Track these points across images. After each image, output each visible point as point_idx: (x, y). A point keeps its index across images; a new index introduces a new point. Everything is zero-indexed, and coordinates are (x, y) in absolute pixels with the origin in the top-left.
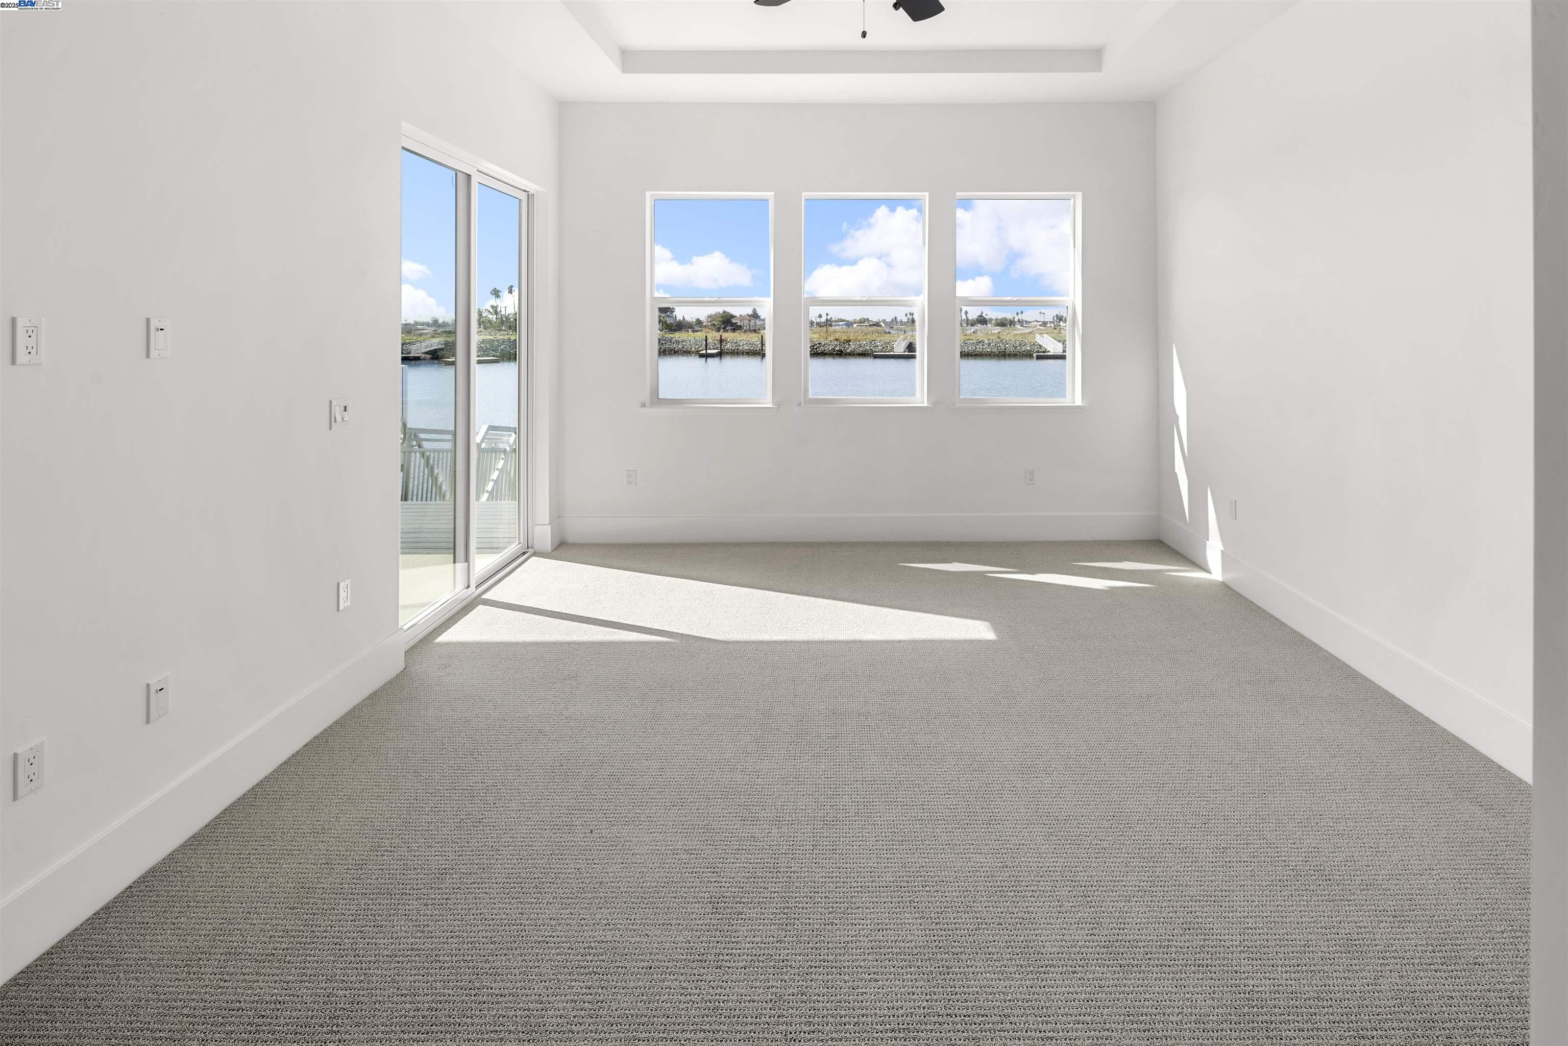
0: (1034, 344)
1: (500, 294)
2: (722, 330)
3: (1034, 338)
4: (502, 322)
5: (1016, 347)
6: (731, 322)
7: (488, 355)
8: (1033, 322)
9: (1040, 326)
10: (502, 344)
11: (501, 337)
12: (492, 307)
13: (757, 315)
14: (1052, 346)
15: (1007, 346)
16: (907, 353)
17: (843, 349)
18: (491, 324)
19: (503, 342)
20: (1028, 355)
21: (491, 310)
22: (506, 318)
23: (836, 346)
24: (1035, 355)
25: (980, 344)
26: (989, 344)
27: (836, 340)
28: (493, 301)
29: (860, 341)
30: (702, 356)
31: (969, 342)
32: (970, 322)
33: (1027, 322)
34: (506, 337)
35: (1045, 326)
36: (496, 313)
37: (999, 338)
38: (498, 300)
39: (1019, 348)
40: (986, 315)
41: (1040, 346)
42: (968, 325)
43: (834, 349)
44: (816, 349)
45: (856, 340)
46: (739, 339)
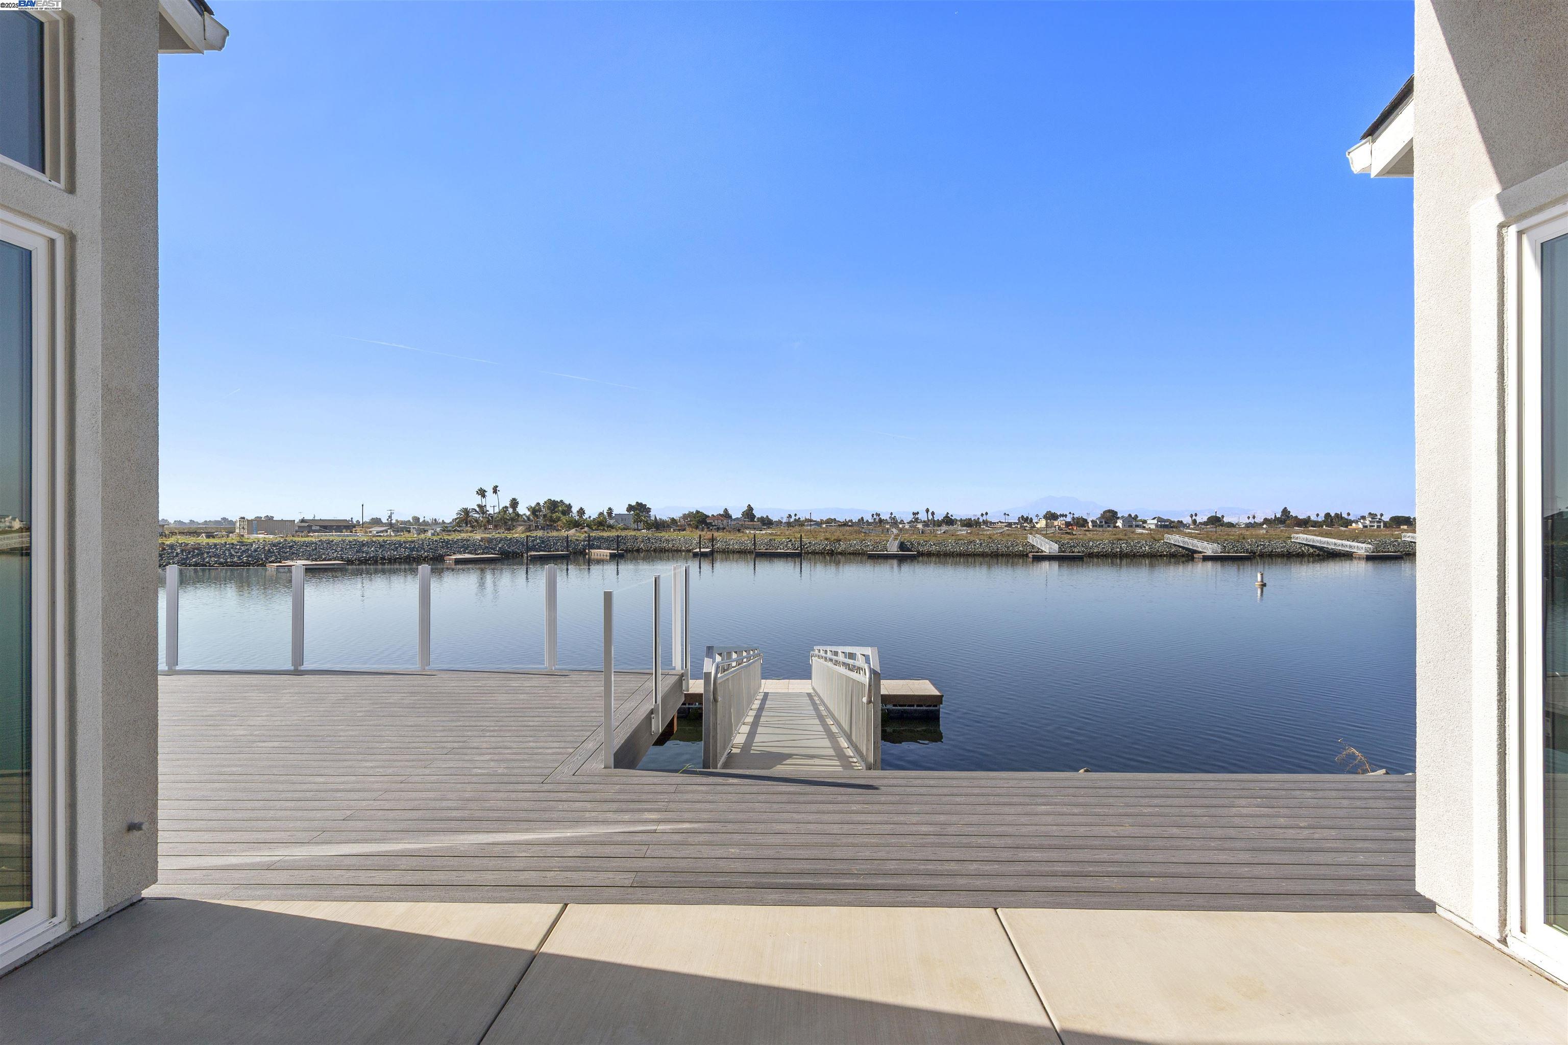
0: (1026, 544)
1: (486, 494)
2: (706, 530)
3: (1026, 538)
4: (489, 522)
5: (1008, 548)
6: (706, 521)
7: (486, 553)
8: (998, 523)
9: (1005, 526)
10: (499, 542)
11: (498, 535)
12: (479, 506)
13: (729, 514)
14: (1048, 546)
15: (1000, 546)
16: (900, 554)
17: (833, 549)
18: (478, 523)
19: (501, 540)
20: (1023, 556)
21: (478, 509)
22: (492, 517)
23: (827, 545)
24: (1030, 555)
25: (972, 544)
26: (981, 544)
27: (827, 539)
28: (478, 500)
29: (850, 540)
30: (695, 555)
31: (960, 542)
32: (937, 523)
33: (991, 523)
34: (503, 536)
35: (1011, 527)
36: (483, 513)
37: (991, 538)
38: (484, 500)
39: (1011, 548)
40: (952, 516)
41: (1033, 546)
42: (935, 525)
43: (824, 548)
44: (807, 548)
45: (845, 539)
46: (729, 538)
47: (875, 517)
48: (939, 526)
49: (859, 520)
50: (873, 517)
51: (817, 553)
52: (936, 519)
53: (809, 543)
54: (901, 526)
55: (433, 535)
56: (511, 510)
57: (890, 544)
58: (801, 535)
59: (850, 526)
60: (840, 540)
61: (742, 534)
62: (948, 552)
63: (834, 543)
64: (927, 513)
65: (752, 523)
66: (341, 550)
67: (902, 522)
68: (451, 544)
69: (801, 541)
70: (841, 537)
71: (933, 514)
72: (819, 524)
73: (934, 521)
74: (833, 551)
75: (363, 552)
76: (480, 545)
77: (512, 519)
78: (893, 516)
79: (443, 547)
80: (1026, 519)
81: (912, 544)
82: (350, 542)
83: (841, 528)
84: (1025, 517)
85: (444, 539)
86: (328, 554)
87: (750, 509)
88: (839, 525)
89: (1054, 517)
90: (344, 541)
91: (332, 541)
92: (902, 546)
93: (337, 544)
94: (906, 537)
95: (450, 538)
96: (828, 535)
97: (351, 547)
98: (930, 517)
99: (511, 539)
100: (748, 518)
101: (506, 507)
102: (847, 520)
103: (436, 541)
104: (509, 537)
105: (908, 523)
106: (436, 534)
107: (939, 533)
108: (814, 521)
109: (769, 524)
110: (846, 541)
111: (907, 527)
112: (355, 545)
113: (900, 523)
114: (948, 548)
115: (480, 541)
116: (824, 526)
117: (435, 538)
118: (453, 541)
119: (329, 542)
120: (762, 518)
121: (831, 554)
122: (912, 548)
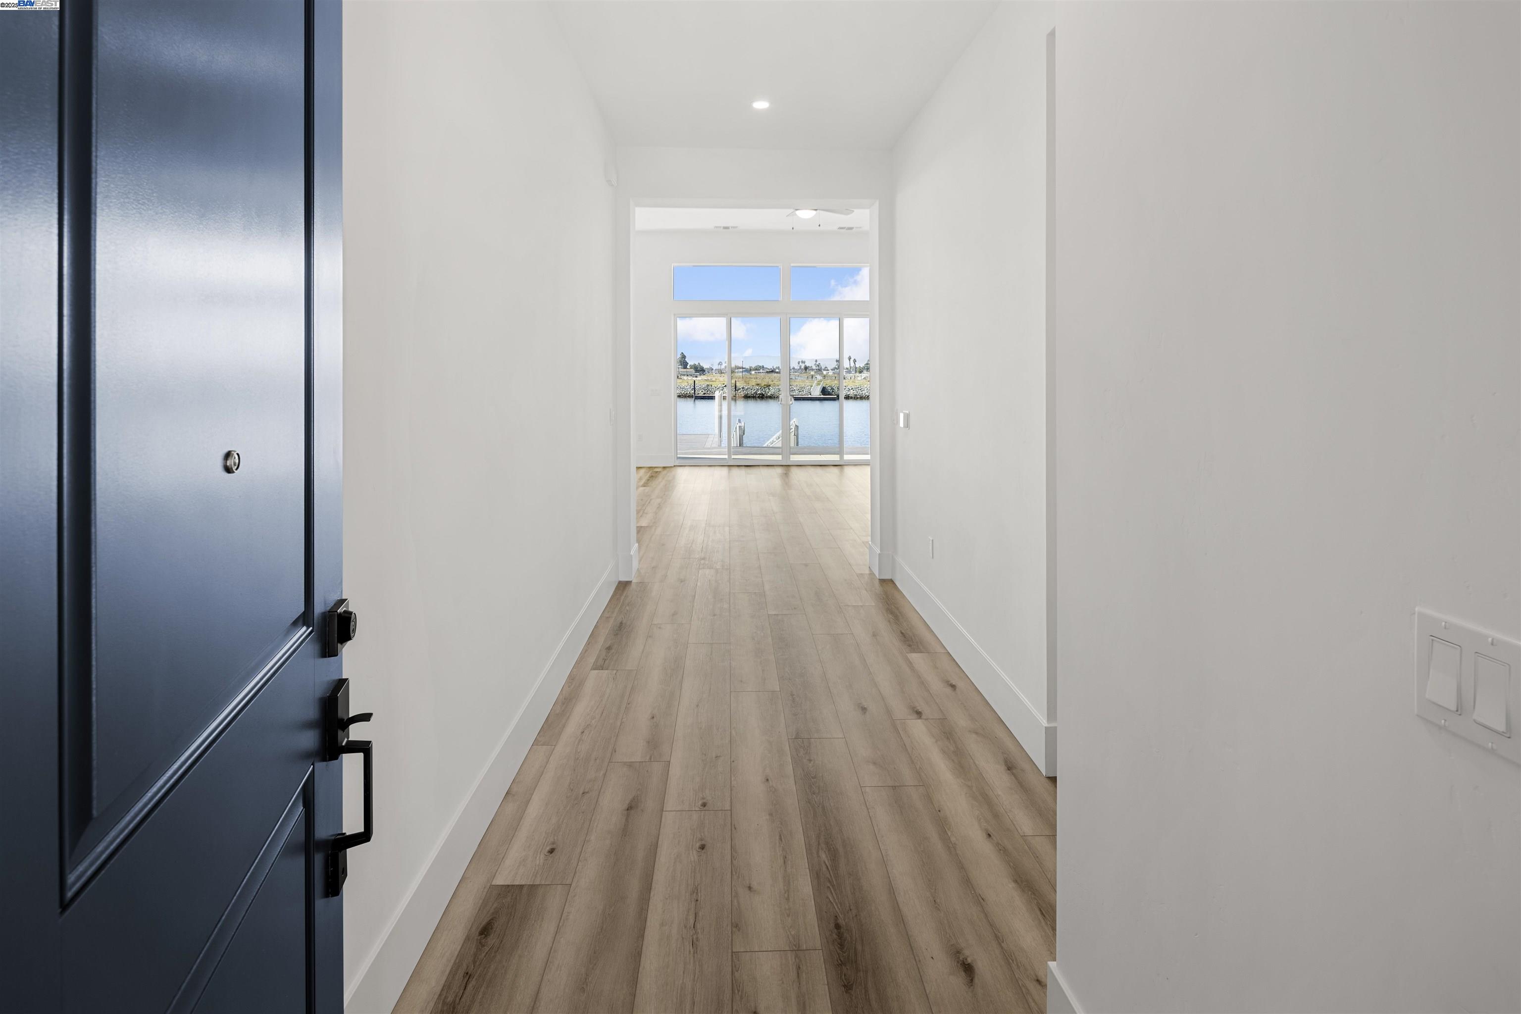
47: (800, 363)
48: (861, 372)
50: (799, 364)
51: (749, 397)
52: (857, 366)
53: (743, 388)
54: (825, 373)
57: (813, 389)
58: (736, 381)
59: (777, 373)
60: (770, 386)
61: (681, 381)
62: (864, 396)
63: (765, 388)
64: (850, 360)
65: (685, 370)
67: (826, 369)
69: (736, 386)
70: (770, 383)
71: (855, 361)
72: (749, 371)
73: (856, 368)
74: (763, 395)
78: (817, 363)
81: (832, 389)
83: (770, 375)
87: (684, 357)
88: (767, 372)
92: (824, 391)
94: (828, 383)
96: (759, 382)
98: (852, 364)
100: (681, 365)
102: (774, 367)
105: (832, 370)
107: (860, 379)
108: (745, 368)
109: (701, 371)
110: (774, 386)
111: (831, 373)
113: (824, 370)
114: (864, 392)
116: (753, 372)
120: (695, 365)
121: (761, 397)
122: (833, 391)
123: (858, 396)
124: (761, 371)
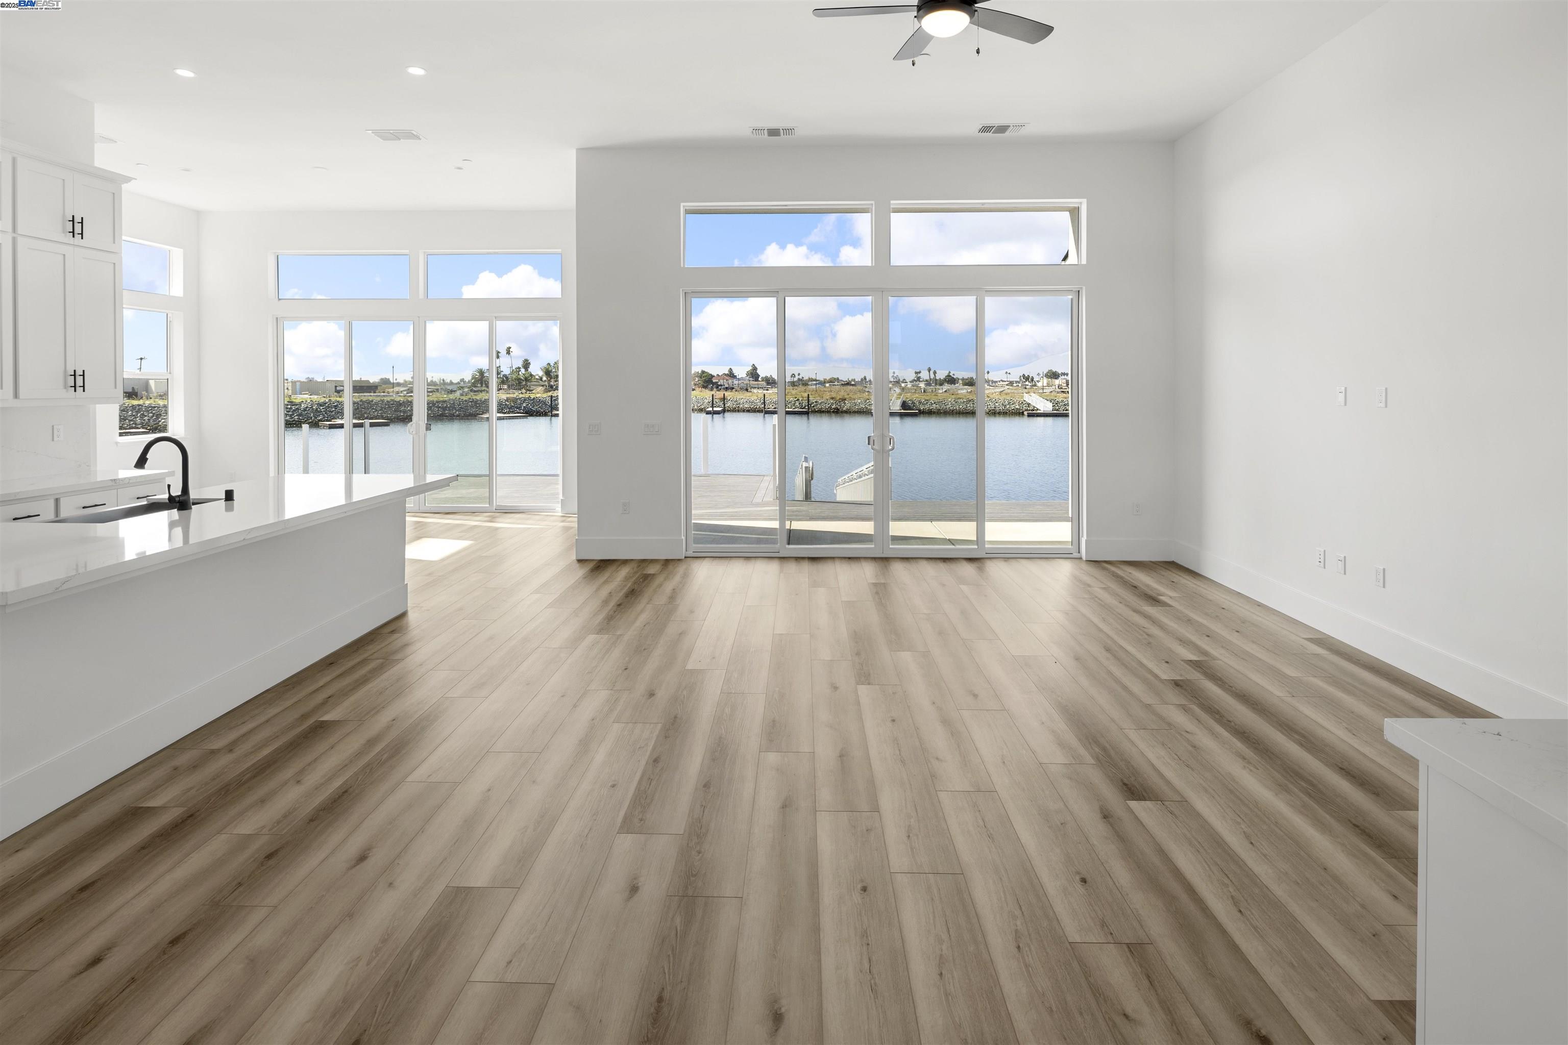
0: (1022, 403)
1: (500, 355)
2: (715, 389)
3: (1022, 397)
4: (503, 382)
5: (1005, 406)
6: (712, 381)
7: (510, 412)
8: (999, 381)
9: (1007, 385)
11: (521, 396)
12: (494, 367)
13: (733, 374)
14: (1043, 404)
15: (997, 404)
16: (902, 411)
17: (839, 407)
19: (525, 400)
20: (1019, 413)
21: (492, 370)
22: (509, 377)
23: (832, 404)
24: (1026, 413)
25: (971, 403)
27: (832, 398)
29: (854, 399)
30: (708, 413)
31: (959, 401)
32: (938, 382)
33: (993, 382)
35: (1012, 386)
36: (498, 373)
37: (988, 397)
38: (498, 361)
39: (1008, 406)
40: (954, 375)
41: (1029, 404)
42: (936, 384)
43: (830, 407)
44: (813, 407)
46: (738, 397)
48: (941, 384)
49: (862, 380)
51: (823, 412)
52: (937, 378)
53: (816, 402)
54: (903, 385)
55: (462, 395)
56: (523, 370)
57: (892, 402)
58: (808, 395)
59: (853, 385)
60: (845, 399)
61: (750, 394)
62: (949, 410)
64: (929, 372)
65: (756, 383)
66: (381, 410)
67: (904, 381)
68: (479, 404)
69: (808, 400)
70: (846, 397)
71: (935, 373)
72: (823, 383)
73: (936, 380)
74: (838, 409)
75: (401, 411)
76: (506, 405)
77: (526, 379)
78: (895, 375)
79: (472, 407)
80: (1027, 378)
81: (913, 403)
82: (388, 402)
83: (845, 388)
84: (1026, 376)
85: (473, 399)
86: (369, 413)
87: (755, 368)
88: (842, 384)
89: (1056, 375)
90: (383, 401)
91: (372, 401)
92: (904, 405)
93: (377, 404)
94: (908, 397)
95: (478, 398)
96: (834, 395)
97: (389, 407)
98: (932, 376)
99: (534, 399)
100: (753, 377)
101: (519, 368)
102: (850, 380)
103: (466, 401)
104: (532, 397)
105: (911, 382)
106: (465, 394)
107: (941, 392)
108: (818, 381)
109: (773, 383)
110: (850, 400)
111: (909, 385)
112: (392, 404)
113: (903, 382)
114: (948, 406)
115: (506, 401)
116: (827, 385)
117: (465, 398)
118: (481, 400)
119: (369, 402)
120: (766, 377)
121: (837, 412)
122: (914, 406)
123: (942, 411)
124: (836, 383)
